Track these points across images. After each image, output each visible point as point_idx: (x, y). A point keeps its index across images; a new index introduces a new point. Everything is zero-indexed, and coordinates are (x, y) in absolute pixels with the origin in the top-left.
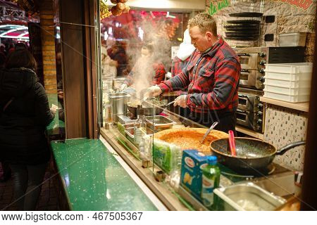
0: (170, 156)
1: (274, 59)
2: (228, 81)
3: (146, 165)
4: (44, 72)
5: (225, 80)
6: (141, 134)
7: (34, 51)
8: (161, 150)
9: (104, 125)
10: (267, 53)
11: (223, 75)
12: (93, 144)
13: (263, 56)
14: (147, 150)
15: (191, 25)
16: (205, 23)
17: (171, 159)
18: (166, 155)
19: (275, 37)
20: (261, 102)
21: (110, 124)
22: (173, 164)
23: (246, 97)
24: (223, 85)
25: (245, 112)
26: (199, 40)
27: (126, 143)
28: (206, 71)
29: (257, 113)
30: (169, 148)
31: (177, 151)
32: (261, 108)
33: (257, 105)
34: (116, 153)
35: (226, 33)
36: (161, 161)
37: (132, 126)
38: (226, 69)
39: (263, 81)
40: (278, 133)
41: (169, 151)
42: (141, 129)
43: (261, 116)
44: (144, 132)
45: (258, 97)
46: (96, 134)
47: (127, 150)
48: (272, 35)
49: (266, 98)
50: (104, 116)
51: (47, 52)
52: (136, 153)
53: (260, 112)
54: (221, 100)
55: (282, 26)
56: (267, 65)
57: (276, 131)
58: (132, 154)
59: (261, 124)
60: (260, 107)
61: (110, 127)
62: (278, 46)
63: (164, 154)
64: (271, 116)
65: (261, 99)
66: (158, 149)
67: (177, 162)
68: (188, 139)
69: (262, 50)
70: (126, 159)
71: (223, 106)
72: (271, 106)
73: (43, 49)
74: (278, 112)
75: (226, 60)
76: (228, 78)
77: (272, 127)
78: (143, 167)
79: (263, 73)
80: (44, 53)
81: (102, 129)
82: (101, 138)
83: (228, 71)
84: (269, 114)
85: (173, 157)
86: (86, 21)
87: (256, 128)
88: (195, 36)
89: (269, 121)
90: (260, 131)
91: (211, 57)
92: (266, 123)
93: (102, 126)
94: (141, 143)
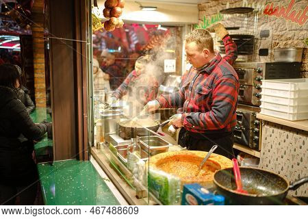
0: (168, 189)
1: (271, 75)
2: (227, 100)
3: (140, 195)
4: (35, 85)
5: (224, 99)
6: (135, 159)
7: (26, 63)
8: (157, 181)
9: (95, 145)
10: (264, 69)
11: (222, 93)
12: (83, 167)
13: (260, 72)
14: (141, 178)
15: (187, 41)
16: (203, 39)
17: (169, 192)
18: (164, 187)
19: (269, 51)
20: (257, 119)
21: (101, 143)
22: (172, 198)
23: (242, 113)
24: (222, 104)
25: (241, 129)
26: (195, 57)
27: (119, 167)
28: (203, 88)
29: (253, 130)
30: (166, 179)
31: (176, 183)
32: (257, 125)
33: (253, 122)
34: (107, 178)
35: (221, 47)
36: (158, 192)
37: (126, 147)
38: (225, 86)
39: (259, 97)
40: (276, 151)
41: (166, 182)
42: (135, 153)
43: (257, 134)
44: (138, 157)
45: (254, 114)
46: (86, 155)
47: (119, 175)
48: (267, 50)
49: (263, 114)
50: (95, 133)
51: (39, 65)
52: (129, 179)
53: (256, 129)
54: (220, 120)
55: (277, 41)
56: (264, 81)
57: (274, 150)
58: (125, 181)
59: (257, 141)
60: (256, 123)
61: (102, 147)
62: (273, 61)
63: (161, 187)
64: (268, 133)
65: (258, 115)
66: (154, 180)
67: (176, 195)
68: (185, 164)
69: (258, 65)
70: (118, 186)
71: (222, 126)
72: (268, 123)
73: (35, 62)
74: (276, 130)
75: (225, 78)
76: (226, 97)
77: (269, 145)
78: (137, 197)
79: (259, 89)
80: (35, 66)
81: (93, 149)
82: (92, 160)
83: (227, 89)
84: (266, 131)
85: (172, 189)
86: (78, 36)
87: (252, 145)
88: (191, 53)
89: (266, 139)
90: (257, 149)
91: (208, 74)
92: (263, 141)
93: (93, 146)
94: (135, 169)
